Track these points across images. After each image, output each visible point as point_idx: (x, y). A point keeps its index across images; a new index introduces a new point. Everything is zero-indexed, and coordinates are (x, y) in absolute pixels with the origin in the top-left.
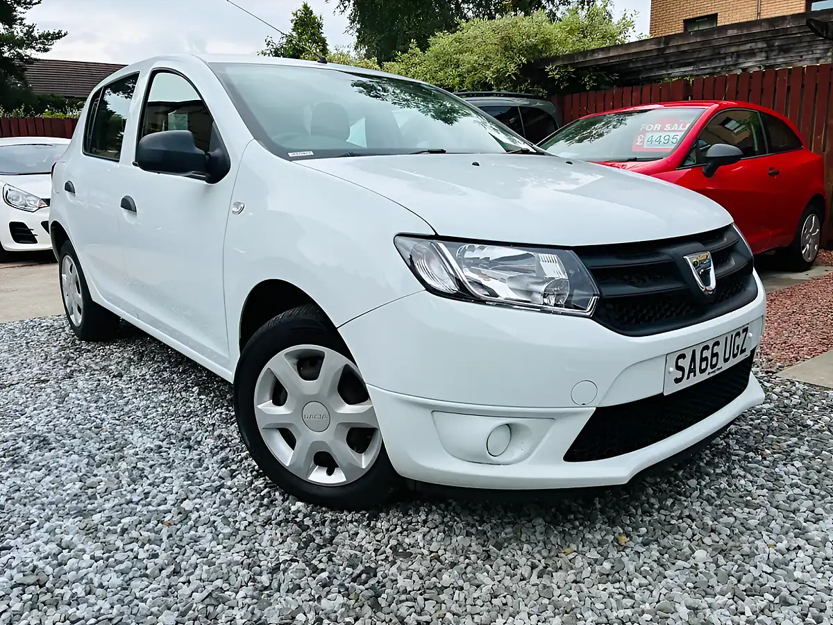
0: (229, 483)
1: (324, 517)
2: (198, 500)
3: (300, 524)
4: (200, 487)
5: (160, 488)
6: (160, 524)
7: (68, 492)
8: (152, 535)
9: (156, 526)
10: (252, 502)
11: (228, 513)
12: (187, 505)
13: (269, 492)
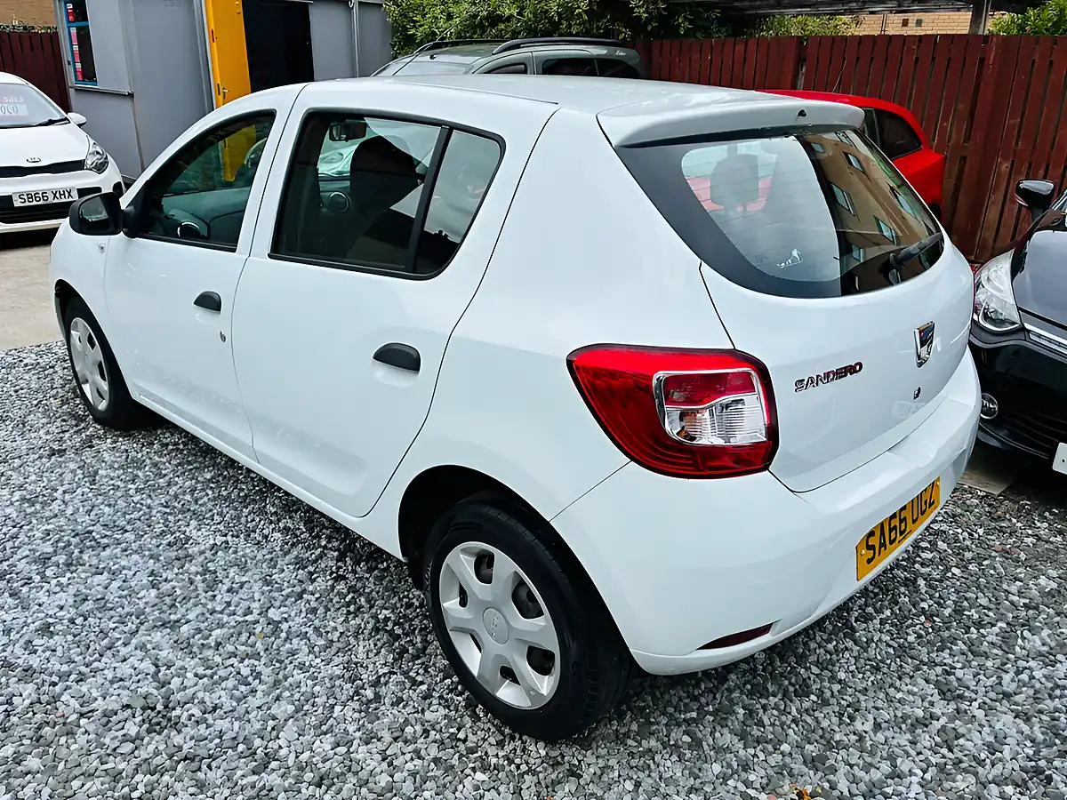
0: (311, 588)
1: (413, 625)
2: (282, 609)
3: (391, 633)
4: (283, 593)
5: (240, 595)
6: (252, 637)
7: (144, 600)
8: (249, 650)
9: (249, 638)
10: (339, 609)
11: (317, 622)
12: (274, 614)
13: (353, 597)
